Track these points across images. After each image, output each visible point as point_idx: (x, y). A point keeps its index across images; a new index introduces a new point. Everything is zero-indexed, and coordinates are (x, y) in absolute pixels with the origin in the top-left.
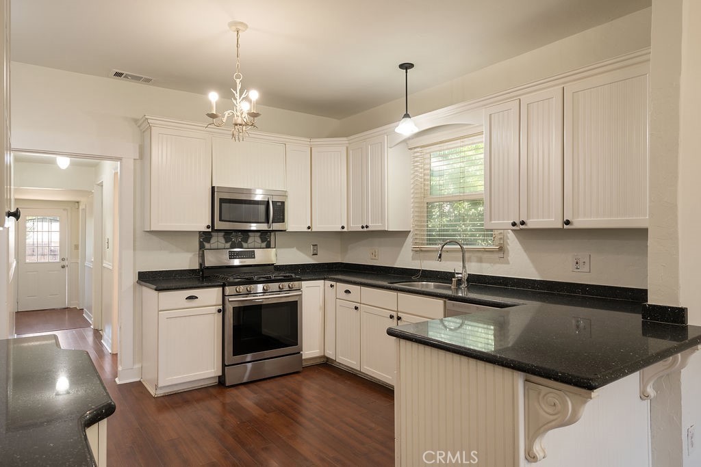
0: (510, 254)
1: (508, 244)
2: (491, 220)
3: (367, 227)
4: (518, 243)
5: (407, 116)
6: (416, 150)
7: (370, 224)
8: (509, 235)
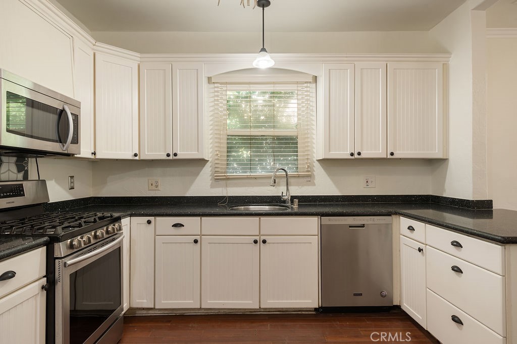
0: (316, 177)
1: (314, 171)
2: (330, 151)
3: (175, 155)
4: (322, 169)
5: (263, 50)
6: (216, 85)
7: (178, 153)
8: (314, 164)
